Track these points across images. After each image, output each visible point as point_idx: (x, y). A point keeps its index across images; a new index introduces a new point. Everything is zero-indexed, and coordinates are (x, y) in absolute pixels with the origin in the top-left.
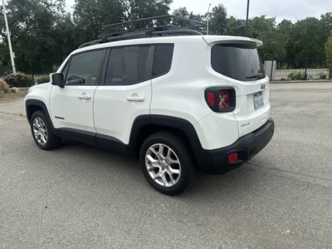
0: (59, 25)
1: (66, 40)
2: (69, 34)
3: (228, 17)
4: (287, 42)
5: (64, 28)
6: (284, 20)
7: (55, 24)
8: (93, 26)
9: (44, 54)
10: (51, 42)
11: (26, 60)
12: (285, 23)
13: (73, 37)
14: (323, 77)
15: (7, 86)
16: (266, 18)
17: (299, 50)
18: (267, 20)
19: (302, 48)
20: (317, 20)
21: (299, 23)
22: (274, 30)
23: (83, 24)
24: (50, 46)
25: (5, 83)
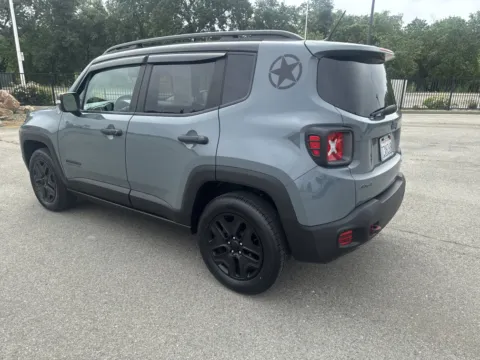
0: (85, 12)
1: (94, 36)
2: (99, 27)
3: (334, 11)
4: (419, 52)
5: (92, 17)
6: (416, 20)
7: (79, 11)
8: (136, 16)
9: (61, 55)
10: (72, 38)
11: (34, 63)
12: (418, 24)
13: (106, 31)
14: (473, 106)
15: (16, 102)
16: (390, 15)
17: (434, 63)
18: (392, 18)
19: (439, 62)
20: (464, 21)
21: (437, 24)
22: (400, 33)
23: (122, 12)
24: (71, 44)
25: (14, 99)
